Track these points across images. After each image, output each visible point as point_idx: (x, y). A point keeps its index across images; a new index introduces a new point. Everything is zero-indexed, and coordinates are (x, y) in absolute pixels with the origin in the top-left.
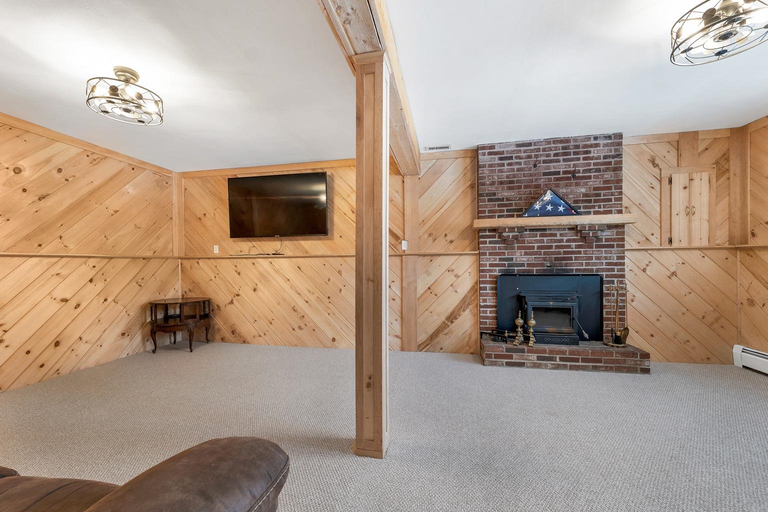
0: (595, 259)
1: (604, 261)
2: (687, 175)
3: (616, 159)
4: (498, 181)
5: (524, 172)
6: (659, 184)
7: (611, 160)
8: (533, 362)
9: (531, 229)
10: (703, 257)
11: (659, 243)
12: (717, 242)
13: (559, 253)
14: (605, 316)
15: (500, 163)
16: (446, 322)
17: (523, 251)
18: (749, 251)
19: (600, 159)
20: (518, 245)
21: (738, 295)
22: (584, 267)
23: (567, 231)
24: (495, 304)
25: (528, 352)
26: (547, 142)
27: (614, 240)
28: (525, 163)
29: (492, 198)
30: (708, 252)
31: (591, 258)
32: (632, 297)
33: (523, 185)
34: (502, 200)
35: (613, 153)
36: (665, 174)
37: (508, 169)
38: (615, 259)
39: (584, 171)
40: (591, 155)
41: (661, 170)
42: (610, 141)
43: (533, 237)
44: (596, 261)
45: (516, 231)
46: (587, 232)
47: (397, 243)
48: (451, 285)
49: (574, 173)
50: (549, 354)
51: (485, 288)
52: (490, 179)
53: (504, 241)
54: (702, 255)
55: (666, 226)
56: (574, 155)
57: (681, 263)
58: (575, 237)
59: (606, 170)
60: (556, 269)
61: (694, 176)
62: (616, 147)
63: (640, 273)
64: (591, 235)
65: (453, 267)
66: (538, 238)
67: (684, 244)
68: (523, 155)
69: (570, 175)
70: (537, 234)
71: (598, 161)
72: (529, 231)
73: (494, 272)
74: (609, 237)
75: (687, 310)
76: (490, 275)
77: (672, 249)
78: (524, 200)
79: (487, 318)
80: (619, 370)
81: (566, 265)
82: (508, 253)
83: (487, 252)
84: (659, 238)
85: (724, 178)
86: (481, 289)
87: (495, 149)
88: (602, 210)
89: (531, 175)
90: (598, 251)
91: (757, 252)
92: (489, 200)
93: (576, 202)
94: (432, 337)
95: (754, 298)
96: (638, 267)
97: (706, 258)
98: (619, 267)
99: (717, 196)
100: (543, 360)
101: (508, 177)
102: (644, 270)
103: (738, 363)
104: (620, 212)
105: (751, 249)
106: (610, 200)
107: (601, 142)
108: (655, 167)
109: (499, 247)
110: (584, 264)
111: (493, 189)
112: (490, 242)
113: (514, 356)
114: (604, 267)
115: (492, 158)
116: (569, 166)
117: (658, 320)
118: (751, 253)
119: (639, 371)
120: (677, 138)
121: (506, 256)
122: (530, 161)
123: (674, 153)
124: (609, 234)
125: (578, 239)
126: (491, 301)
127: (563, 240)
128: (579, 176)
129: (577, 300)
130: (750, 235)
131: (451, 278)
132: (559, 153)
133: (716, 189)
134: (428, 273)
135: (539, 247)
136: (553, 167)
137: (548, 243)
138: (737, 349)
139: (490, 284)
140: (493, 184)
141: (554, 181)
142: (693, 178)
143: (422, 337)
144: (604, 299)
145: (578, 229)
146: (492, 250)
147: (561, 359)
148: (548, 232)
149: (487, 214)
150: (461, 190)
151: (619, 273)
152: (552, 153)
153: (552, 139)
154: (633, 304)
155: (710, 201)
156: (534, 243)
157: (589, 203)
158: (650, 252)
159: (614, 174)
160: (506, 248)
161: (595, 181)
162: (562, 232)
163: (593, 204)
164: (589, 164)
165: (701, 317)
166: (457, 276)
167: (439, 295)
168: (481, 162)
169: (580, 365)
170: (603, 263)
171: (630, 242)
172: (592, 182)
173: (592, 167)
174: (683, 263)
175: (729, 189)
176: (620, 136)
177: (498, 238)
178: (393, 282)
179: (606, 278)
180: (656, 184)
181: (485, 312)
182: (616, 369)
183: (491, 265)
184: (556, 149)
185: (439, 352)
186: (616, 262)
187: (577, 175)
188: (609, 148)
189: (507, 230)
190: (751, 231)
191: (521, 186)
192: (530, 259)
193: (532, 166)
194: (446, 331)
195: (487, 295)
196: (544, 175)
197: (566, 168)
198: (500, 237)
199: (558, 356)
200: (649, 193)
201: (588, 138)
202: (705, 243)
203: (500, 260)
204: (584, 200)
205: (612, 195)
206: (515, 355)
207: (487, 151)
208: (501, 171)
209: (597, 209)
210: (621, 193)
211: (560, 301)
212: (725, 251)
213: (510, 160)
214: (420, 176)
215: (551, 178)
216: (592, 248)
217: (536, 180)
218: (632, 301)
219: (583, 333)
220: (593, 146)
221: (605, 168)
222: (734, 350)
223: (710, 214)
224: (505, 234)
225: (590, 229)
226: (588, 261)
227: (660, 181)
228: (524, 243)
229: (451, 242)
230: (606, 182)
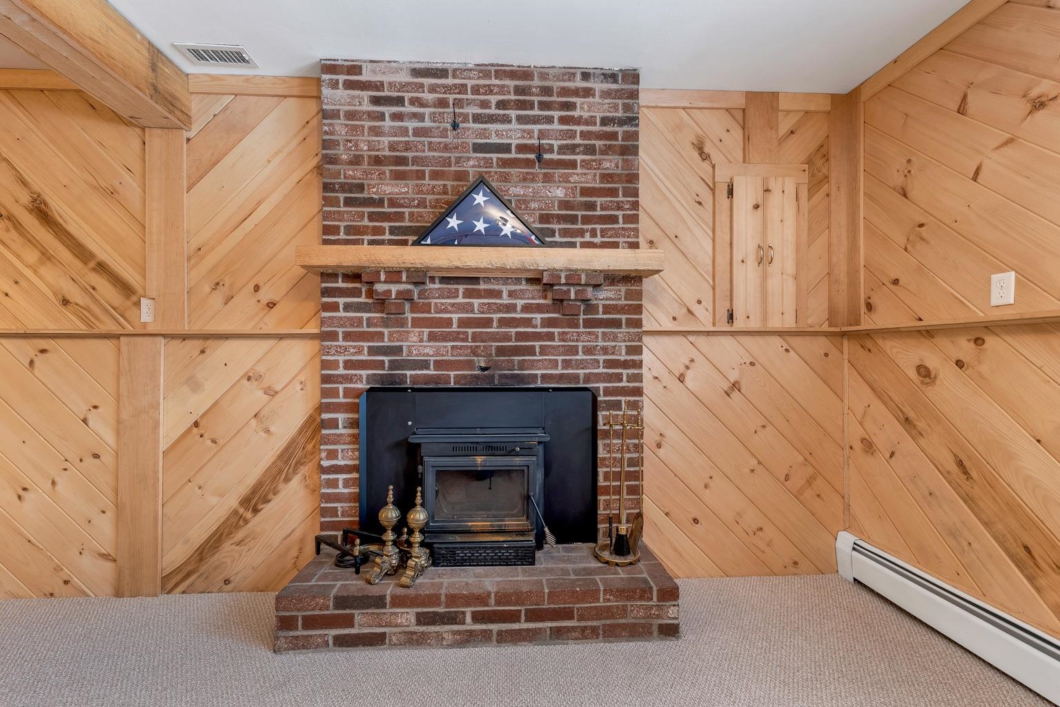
0: (584, 353)
1: (602, 358)
2: (759, 180)
3: (626, 128)
4: (370, 157)
5: (430, 139)
6: (711, 197)
7: (616, 128)
8: (407, 629)
9: (443, 278)
10: (787, 350)
11: (711, 319)
12: (810, 321)
13: (507, 337)
14: (601, 482)
15: (374, 112)
16: (241, 511)
17: (426, 331)
18: (864, 338)
19: (595, 124)
20: (415, 315)
21: (846, 430)
22: (559, 371)
23: (524, 286)
24: (357, 462)
25: (394, 605)
26: (481, 71)
27: (621, 310)
28: (433, 118)
29: (355, 195)
30: (796, 341)
31: (574, 350)
32: (658, 438)
33: (427, 170)
34: (380, 203)
35: (620, 114)
36: (722, 176)
37: (393, 127)
38: (623, 352)
39: (562, 149)
40: (576, 114)
41: (714, 167)
42: (614, 86)
43: (448, 298)
44: (585, 357)
45: (404, 278)
46: (565, 288)
47: (129, 303)
48: (255, 415)
49: (539, 150)
50: (447, 607)
51: (334, 424)
52: (349, 149)
53: (381, 303)
54: (786, 346)
55: (723, 286)
56: (541, 109)
57: (748, 362)
58: (542, 301)
59: (606, 151)
60: (499, 375)
61: (774, 185)
62: (627, 101)
63: (674, 385)
64: (573, 296)
65: (260, 369)
66: (460, 300)
67: (754, 324)
68: (429, 97)
69: (532, 156)
70: (457, 290)
71: (590, 128)
72: (440, 283)
73: (356, 382)
74: (611, 302)
75: (759, 463)
76: (346, 389)
77: (733, 333)
78: (431, 207)
79: (337, 498)
80: (611, 633)
81: (522, 366)
82: (391, 334)
83: (340, 331)
84: (711, 309)
85: (820, 195)
86: (325, 424)
87: (360, 74)
88: (598, 240)
89: (446, 148)
90: (589, 333)
91: (880, 342)
92: (349, 202)
93: (545, 218)
94: (202, 553)
95: (874, 438)
96: (670, 372)
97: (792, 353)
98: (631, 371)
99: (809, 229)
100: (433, 623)
101: (392, 147)
102: (681, 378)
103: (848, 573)
104: (634, 246)
105: (869, 334)
106: (614, 219)
107: (598, 86)
108: (704, 160)
109: (368, 319)
110: (560, 364)
111: (358, 174)
112: (347, 307)
113: (357, 619)
114: (601, 370)
115: (353, 97)
116: (530, 132)
117: (706, 486)
118: (869, 344)
119: (656, 633)
120: (741, 102)
121: (386, 343)
122: (444, 113)
123: (737, 133)
124: (610, 295)
125: (547, 305)
126: (347, 455)
127: (515, 306)
128: (552, 160)
129: (540, 449)
130: (863, 309)
131: (254, 397)
132: (508, 101)
133: (809, 213)
134: (194, 385)
135: (463, 323)
136: (495, 133)
137: (483, 313)
138: (845, 540)
139: (347, 411)
140: (356, 161)
141: (498, 166)
142: (770, 188)
143: (175, 555)
144: (600, 443)
145: (545, 281)
146: (352, 325)
147: (477, 618)
148: (482, 286)
149: (342, 236)
150: (296, 177)
151: (631, 385)
152: (494, 99)
153: (492, 65)
154: (661, 452)
155: (798, 236)
156: (450, 312)
157: (573, 223)
158: (691, 338)
159: (623, 159)
160: (385, 323)
161: (585, 174)
162: (513, 288)
163: (579, 226)
164: (572, 135)
165: (783, 479)
166: (271, 393)
167: (221, 442)
168: (328, 104)
169: (521, 630)
170: (598, 361)
171: (655, 316)
172: (578, 175)
173: (578, 141)
174: (752, 364)
175: (829, 217)
176: (632, 76)
177: (367, 297)
178: (95, 407)
179: (605, 395)
180: (706, 195)
181: (334, 484)
182: (604, 632)
183: (349, 365)
184: (502, 90)
185: (220, 591)
186: (626, 360)
187: (547, 156)
188: (612, 101)
189: (383, 277)
190: (865, 300)
191: (424, 171)
192: (442, 351)
193: (449, 126)
194: (240, 535)
195: (337, 440)
196: (475, 151)
197: (523, 137)
198: (370, 293)
199: (469, 611)
200: (693, 214)
201: (569, 73)
202: (789, 323)
203: (372, 351)
204: (562, 215)
205: (619, 208)
206: (359, 616)
207: (342, 78)
208: (376, 131)
209: (587, 238)
210: (635, 205)
211: (502, 452)
212: (823, 340)
213: (397, 105)
214: (191, 134)
215: (491, 159)
216: (577, 326)
217: (458, 160)
218: (659, 446)
219: (544, 532)
220: (581, 94)
221: (605, 145)
222: (839, 544)
223: (798, 264)
224: (380, 287)
225: (570, 282)
226: (568, 358)
227: (713, 190)
228: (429, 312)
229: (271, 305)
230: (606, 177)
